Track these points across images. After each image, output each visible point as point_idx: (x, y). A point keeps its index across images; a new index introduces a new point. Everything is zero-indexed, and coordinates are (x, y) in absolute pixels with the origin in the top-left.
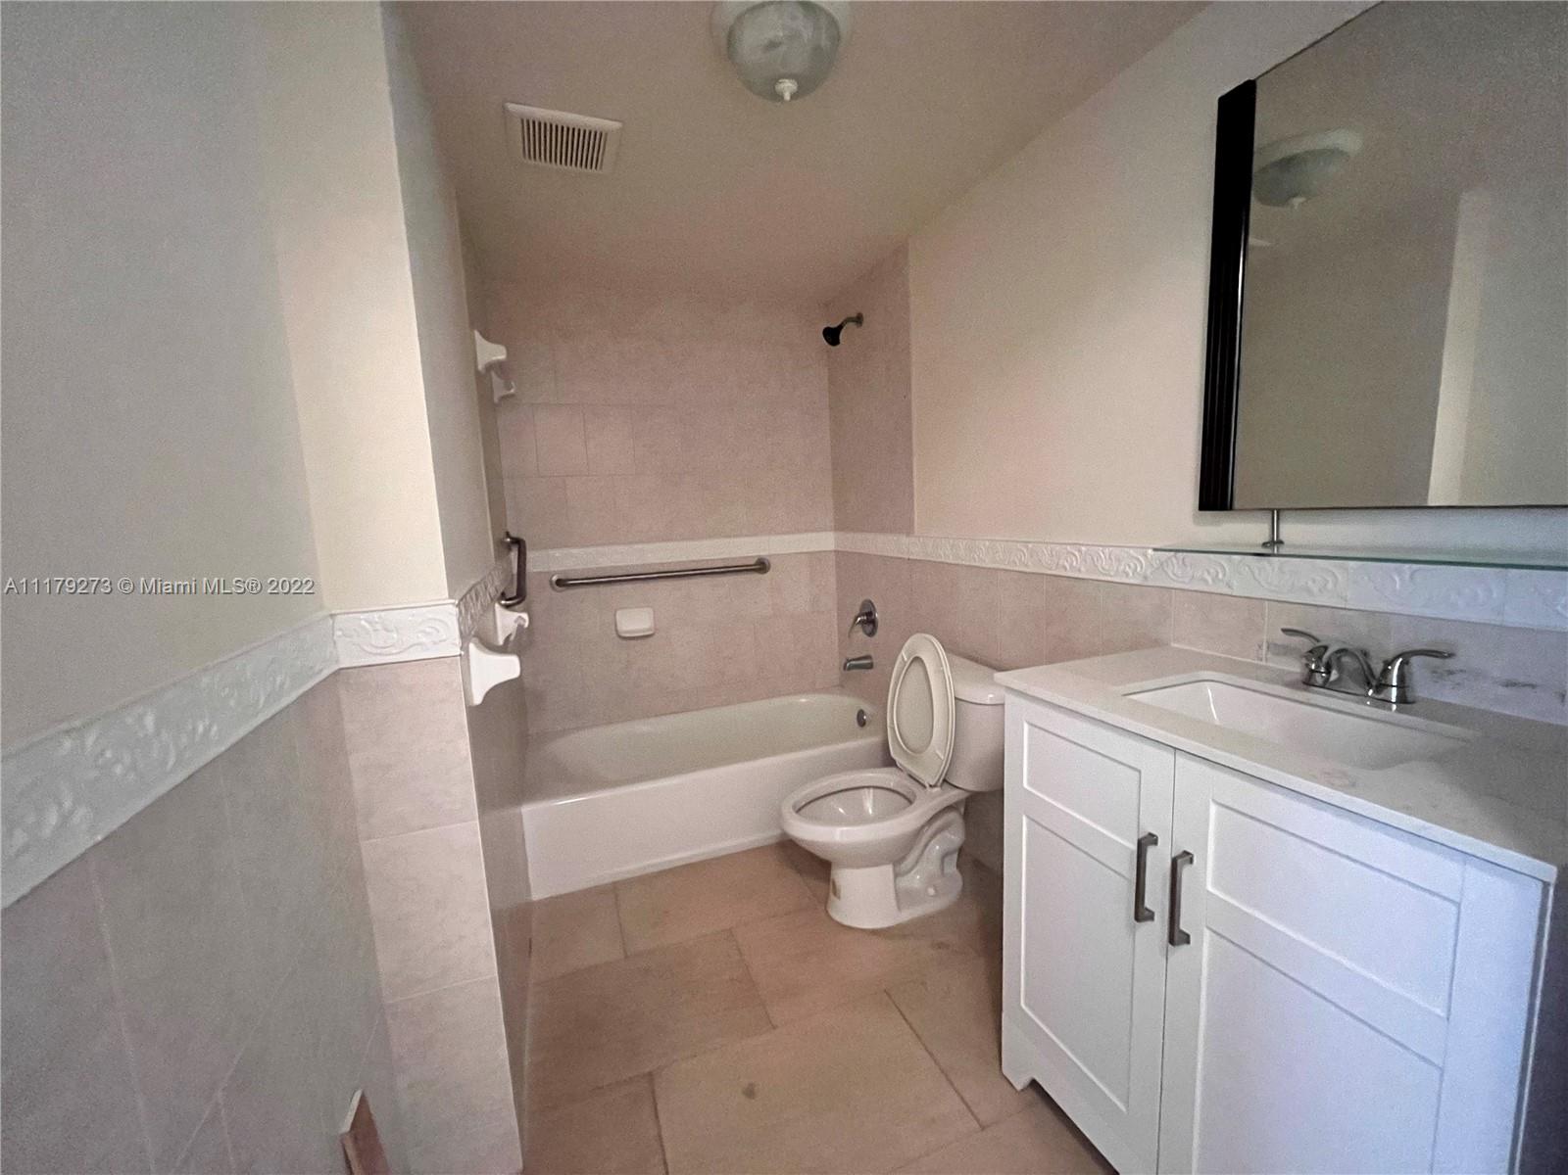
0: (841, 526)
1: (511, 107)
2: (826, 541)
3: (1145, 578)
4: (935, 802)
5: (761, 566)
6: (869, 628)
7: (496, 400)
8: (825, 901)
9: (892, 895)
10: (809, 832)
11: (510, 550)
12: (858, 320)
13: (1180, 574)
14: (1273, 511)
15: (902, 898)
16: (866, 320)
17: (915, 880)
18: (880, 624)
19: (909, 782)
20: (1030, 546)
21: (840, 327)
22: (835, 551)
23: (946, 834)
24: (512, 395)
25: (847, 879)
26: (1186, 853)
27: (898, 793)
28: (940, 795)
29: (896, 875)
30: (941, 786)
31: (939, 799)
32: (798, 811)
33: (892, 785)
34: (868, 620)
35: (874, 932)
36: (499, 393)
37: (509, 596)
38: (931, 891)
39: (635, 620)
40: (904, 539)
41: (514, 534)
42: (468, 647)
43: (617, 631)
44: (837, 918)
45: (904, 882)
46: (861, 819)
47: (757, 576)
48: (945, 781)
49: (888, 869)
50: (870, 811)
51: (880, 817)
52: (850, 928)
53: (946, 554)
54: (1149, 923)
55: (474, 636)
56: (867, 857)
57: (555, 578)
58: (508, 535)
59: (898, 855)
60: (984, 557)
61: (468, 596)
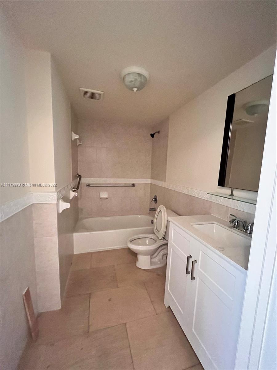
0: (152, 178)
1: (81, 88)
2: (149, 181)
3: (208, 199)
4: (161, 243)
5: (133, 185)
6: (156, 201)
7: (78, 145)
8: (135, 262)
9: (150, 263)
10: (133, 247)
11: (78, 177)
12: (159, 132)
13: (214, 199)
14: (232, 188)
15: (152, 263)
16: (160, 132)
17: (156, 260)
18: (158, 201)
19: (156, 238)
20: (187, 188)
21: (154, 134)
22: (151, 184)
23: (164, 250)
24: (81, 144)
25: (140, 257)
26: (196, 260)
27: (154, 240)
28: (163, 241)
29: (151, 258)
30: (163, 239)
31: (162, 242)
32: (131, 242)
33: (152, 238)
34: (155, 200)
35: (145, 270)
36: (78, 144)
37: (75, 188)
38: (159, 263)
39: (104, 195)
40: (163, 183)
41: (79, 174)
42: (59, 201)
43: (100, 197)
44: (137, 265)
45: (153, 260)
46: (145, 244)
47: (132, 187)
48: (164, 238)
49: (149, 256)
50: (148, 243)
51: (150, 244)
52: (140, 268)
53: (171, 187)
54: (189, 274)
55: (62, 198)
56: (145, 253)
57: (87, 184)
58: (78, 174)
59: (152, 254)
60: (178, 189)
61: (61, 190)
